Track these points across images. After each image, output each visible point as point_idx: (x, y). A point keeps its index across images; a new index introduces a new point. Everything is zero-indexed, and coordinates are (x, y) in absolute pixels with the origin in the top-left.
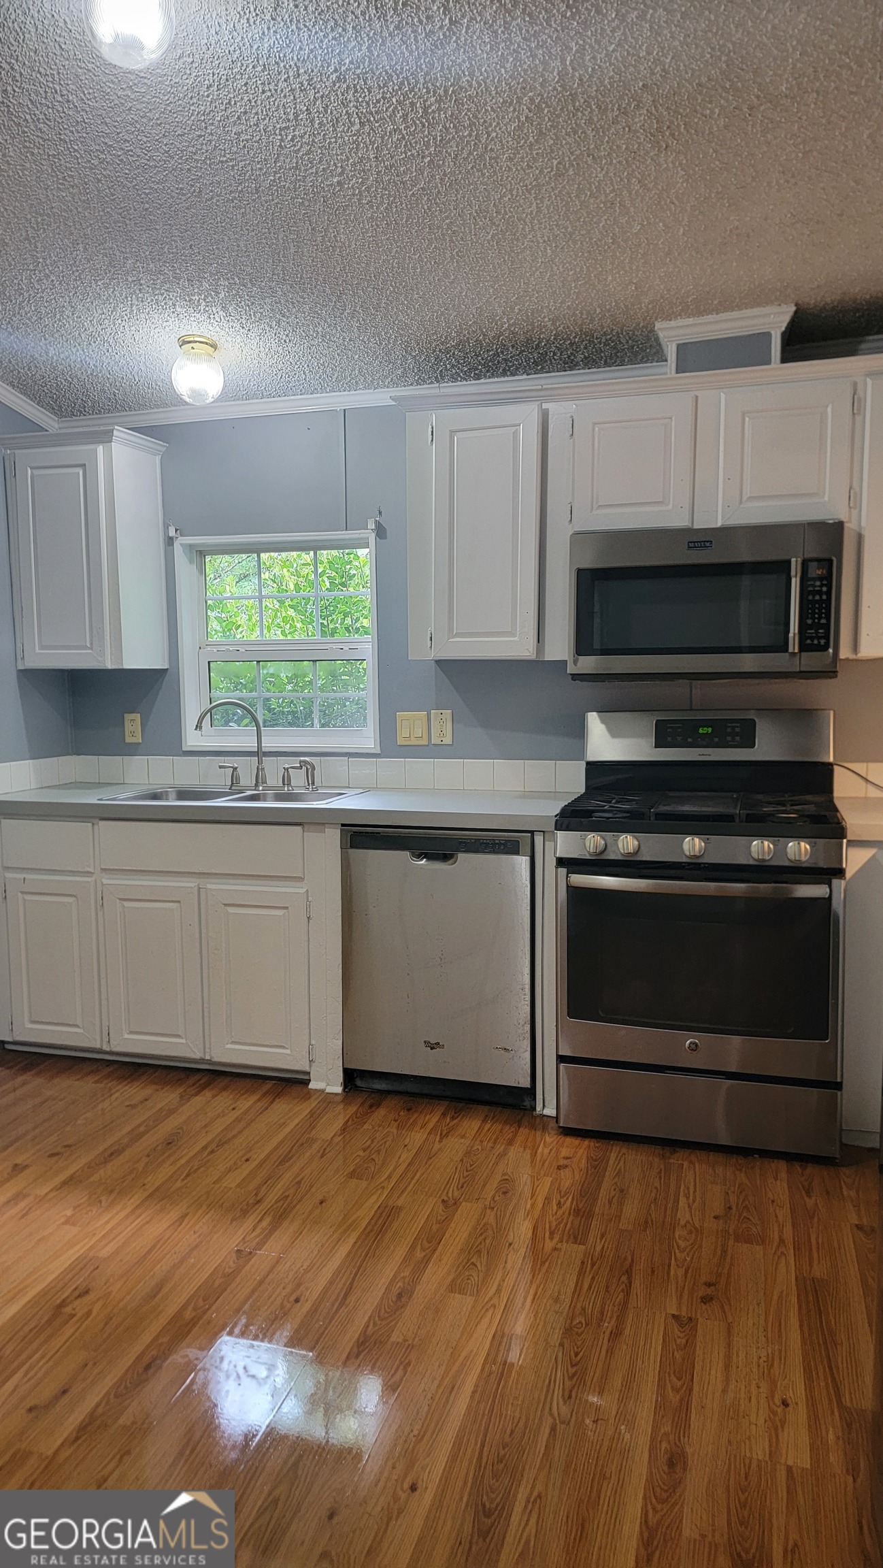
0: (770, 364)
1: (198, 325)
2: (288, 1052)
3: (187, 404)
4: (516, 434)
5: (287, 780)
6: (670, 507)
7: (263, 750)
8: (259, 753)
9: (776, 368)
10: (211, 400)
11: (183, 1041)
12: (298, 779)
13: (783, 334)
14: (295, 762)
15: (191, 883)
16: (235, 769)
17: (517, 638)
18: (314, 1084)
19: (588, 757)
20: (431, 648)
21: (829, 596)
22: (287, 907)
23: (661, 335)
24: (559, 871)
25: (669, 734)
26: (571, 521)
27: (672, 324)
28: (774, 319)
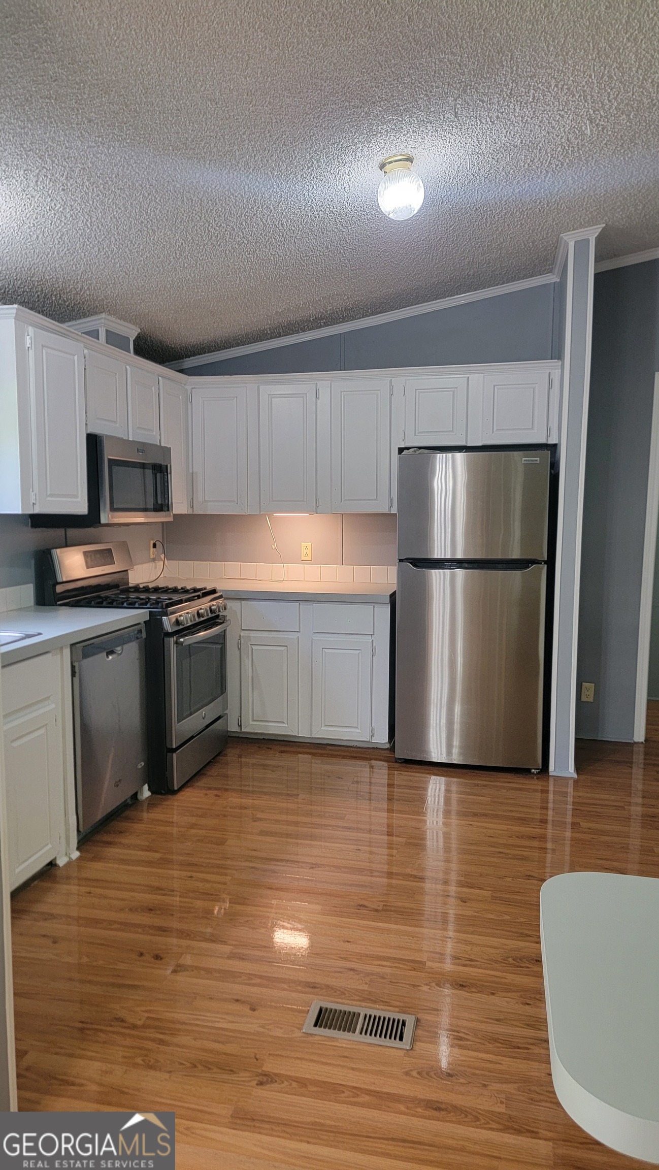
0: (131, 354)
2: (50, 846)
4: (74, 360)
6: (118, 425)
9: (132, 357)
13: (134, 340)
17: (79, 500)
18: (61, 862)
19: (60, 579)
20: (35, 504)
21: (169, 480)
22: (46, 724)
23: (103, 321)
24: (172, 639)
25: (88, 559)
26: (86, 424)
27: (109, 318)
28: (133, 333)
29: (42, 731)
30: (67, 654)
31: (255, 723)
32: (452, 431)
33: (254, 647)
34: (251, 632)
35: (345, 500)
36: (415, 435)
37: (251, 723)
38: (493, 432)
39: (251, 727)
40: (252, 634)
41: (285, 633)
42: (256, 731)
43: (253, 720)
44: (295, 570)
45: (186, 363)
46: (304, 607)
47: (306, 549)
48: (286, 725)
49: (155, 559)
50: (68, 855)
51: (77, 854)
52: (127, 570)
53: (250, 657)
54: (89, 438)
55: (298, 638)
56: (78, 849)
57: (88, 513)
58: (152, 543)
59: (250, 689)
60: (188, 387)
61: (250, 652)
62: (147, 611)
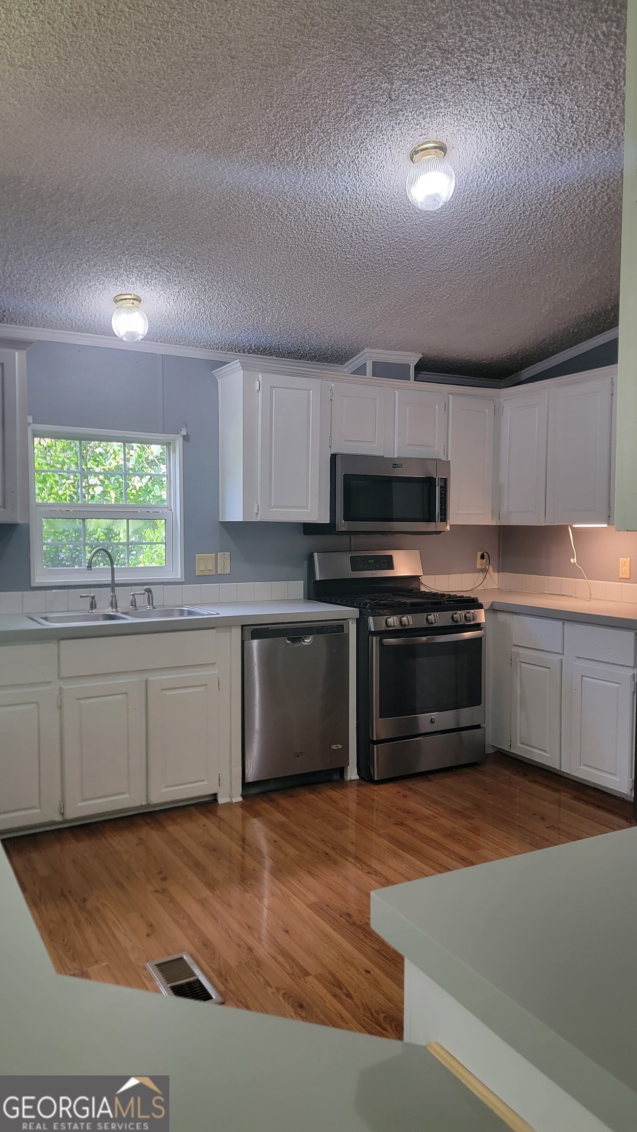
0: (409, 380)
1: (136, 288)
2: (206, 783)
3: (117, 337)
4: (309, 394)
5: (134, 604)
6: (376, 445)
7: (116, 582)
8: (113, 585)
9: (412, 383)
10: (141, 337)
11: (127, 796)
12: (142, 601)
13: (415, 366)
14: (141, 590)
15: (136, 679)
16: (93, 598)
17: (308, 510)
18: (221, 800)
19: (318, 578)
20: (257, 514)
21: (445, 496)
22: (206, 685)
23: (367, 355)
24: (374, 638)
25: (356, 564)
26: (330, 447)
27: (373, 351)
28: (412, 359)
29: (201, 689)
30: (237, 633)
33: (523, 665)
34: (521, 648)
37: (519, 744)
39: (519, 749)
40: (522, 651)
41: (548, 654)
42: (522, 755)
43: (521, 743)
46: (569, 627)
47: (624, 566)
48: (548, 755)
49: (484, 571)
50: (231, 797)
51: (241, 799)
52: (418, 577)
53: (519, 674)
54: (333, 457)
55: (562, 660)
56: (242, 796)
57: (329, 522)
58: (479, 554)
59: (518, 706)
60: (501, 400)
61: (519, 670)
62: (357, 610)
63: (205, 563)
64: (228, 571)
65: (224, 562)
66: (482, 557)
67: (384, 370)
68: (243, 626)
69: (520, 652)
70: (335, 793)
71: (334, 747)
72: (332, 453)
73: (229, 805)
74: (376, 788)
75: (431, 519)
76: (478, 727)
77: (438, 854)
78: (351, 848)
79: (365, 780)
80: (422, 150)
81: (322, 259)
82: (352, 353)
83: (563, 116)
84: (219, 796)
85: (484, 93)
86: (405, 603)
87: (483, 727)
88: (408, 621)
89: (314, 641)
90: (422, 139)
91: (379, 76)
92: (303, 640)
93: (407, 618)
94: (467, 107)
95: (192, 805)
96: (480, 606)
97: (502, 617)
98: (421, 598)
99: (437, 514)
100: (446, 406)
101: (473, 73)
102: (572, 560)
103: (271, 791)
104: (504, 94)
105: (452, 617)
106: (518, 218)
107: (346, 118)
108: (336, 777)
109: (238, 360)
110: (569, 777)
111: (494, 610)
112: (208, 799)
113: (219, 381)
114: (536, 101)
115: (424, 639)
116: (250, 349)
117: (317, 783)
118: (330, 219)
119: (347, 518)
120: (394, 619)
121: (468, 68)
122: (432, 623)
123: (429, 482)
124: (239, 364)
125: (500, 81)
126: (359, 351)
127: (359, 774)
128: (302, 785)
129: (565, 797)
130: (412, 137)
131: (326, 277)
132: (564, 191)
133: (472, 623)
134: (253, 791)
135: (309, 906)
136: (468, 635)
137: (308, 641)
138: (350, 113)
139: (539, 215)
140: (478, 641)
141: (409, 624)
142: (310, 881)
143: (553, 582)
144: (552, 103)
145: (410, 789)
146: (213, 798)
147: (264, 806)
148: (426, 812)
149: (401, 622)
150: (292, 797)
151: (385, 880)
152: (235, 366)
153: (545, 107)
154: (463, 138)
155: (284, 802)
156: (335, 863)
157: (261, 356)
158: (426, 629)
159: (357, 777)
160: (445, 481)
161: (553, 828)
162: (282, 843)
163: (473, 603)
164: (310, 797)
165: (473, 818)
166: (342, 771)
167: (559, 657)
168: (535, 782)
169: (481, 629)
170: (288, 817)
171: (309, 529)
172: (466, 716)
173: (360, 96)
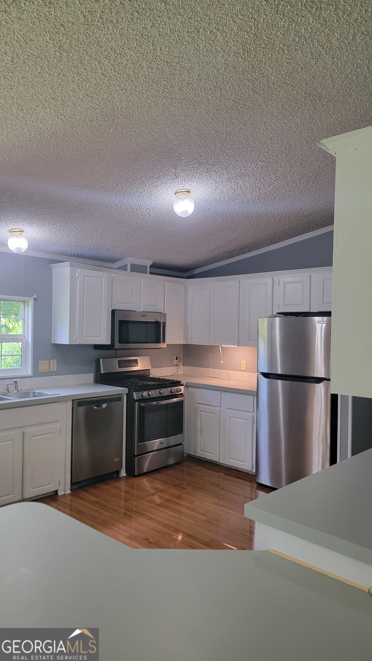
0: (147, 274)
1: (22, 226)
2: (52, 485)
4: (102, 280)
5: (7, 389)
6: (133, 305)
11: (12, 496)
13: (150, 267)
14: (11, 381)
15: (16, 432)
17: (101, 338)
18: (60, 493)
19: (102, 372)
20: (76, 340)
21: (164, 328)
22: (54, 432)
23: (128, 260)
24: (136, 403)
25: (121, 364)
26: (111, 306)
27: (131, 259)
28: (149, 263)
29: (52, 435)
30: (70, 404)
31: (201, 452)
32: (302, 304)
33: (202, 413)
34: (201, 405)
35: (251, 340)
36: (284, 306)
37: (199, 451)
38: (323, 304)
39: (200, 454)
40: (201, 406)
41: (214, 407)
42: (201, 456)
43: (201, 450)
44: (238, 375)
45: (195, 272)
46: (223, 394)
47: (243, 364)
48: (214, 455)
49: (176, 365)
50: (65, 491)
51: (70, 492)
52: (149, 370)
53: (200, 417)
54: (113, 311)
55: (220, 410)
56: (71, 490)
57: (110, 344)
58: (175, 357)
59: (199, 434)
60: (187, 284)
61: (200, 415)
62: (128, 389)
63: (43, 365)
64: (55, 370)
65: (54, 365)
66: (177, 359)
67: (136, 269)
68: (73, 400)
69: (200, 406)
70: (117, 484)
71: (116, 460)
72: (112, 309)
73: (64, 495)
74: (137, 479)
75: (158, 341)
76: (181, 444)
77: (177, 507)
78: (134, 509)
79: (131, 476)
80: (180, 192)
81: (122, 223)
82: (120, 259)
83: (238, 187)
84: (58, 491)
85: (211, 177)
86: (150, 385)
87: (183, 444)
88: (152, 394)
89: (107, 406)
90: (181, 188)
91: (172, 167)
92: (102, 406)
93: (152, 392)
94: (203, 180)
95: (44, 497)
96: (182, 385)
97: (191, 389)
98: (154, 381)
99: (161, 339)
100: (164, 287)
101: (209, 171)
102: (221, 362)
103: (85, 486)
104: (218, 178)
105: (171, 390)
106: (211, 216)
107: (153, 178)
108: (115, 476)
109: (68, 262)
110: (223, 465)
111: (187, 386)
112: (52, 494)
113: (53, 270)
114: (229, 181)
115: (155, 403)
116: (71, 254)
117: (106, 480)
118: (132, 210)
119: (120, 342)
120: (146, 393)
121: (207, 169)
122: (162, 394)
123: (157, 324)
124: (69, 264)
125: (218, 174)
126: (124, 258)
127: (126, 473)
128: (98, 482)
129: (222, 475)
130: (178, 186)
131: (121, 230)
132: (232, 209)
133: (179, 393)
134: (75, 487)
135: (127, 538)
136: (175, 400)
137: (104, 406)
138: (156, 177)
139: (220, 216)
140: (181, 403)
141: (152, 395)
142: (122, 526)
143: (211, 371)
144: (235, 182)
145: (153, 478)
146: (54, 493)
147: (83, 494)
148: (164, 488)
149: (148, 394)
150: (96, 488)
151: (157, 522)
152: (67, 264)
153: (232, 183)
154: (198, 189)
155: (93, 491)
156: (131, 517)
157: (75, 258)
158: (159, 397)
159: (125, 475)
160: (164, 323)
161: (223, 489)
162: (101, 511)
163: (178, 383)
164: (105, 487)
165: (186, 489)
166: (118, 472)
167: (219, 408)
168: (209, 469)
169: (182, 396)
170: (98, 498)
171: (97, 347)
172: (173, 440)
173: (162, 172)
